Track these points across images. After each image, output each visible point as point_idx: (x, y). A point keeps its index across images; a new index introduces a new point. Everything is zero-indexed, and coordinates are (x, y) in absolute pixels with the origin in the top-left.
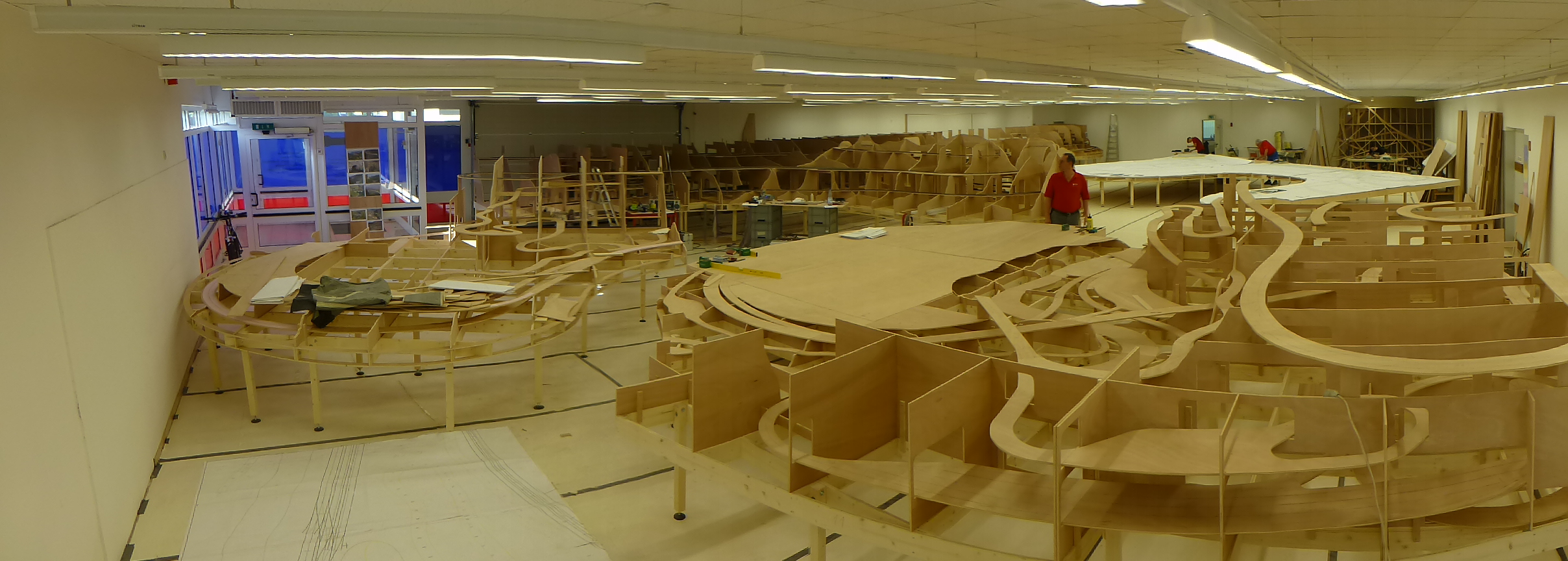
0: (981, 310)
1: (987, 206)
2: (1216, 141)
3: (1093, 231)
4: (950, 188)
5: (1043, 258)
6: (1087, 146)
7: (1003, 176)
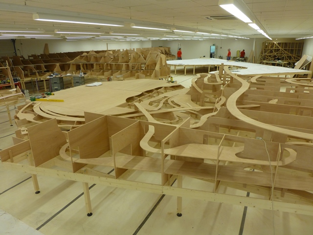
0: (136, 108)
1: (136, 74)
2: (215, 54)
3: (173, 82)
4: (124, 68)
5: (156, 91)
6: (170, 54)
7: (141, 64)
